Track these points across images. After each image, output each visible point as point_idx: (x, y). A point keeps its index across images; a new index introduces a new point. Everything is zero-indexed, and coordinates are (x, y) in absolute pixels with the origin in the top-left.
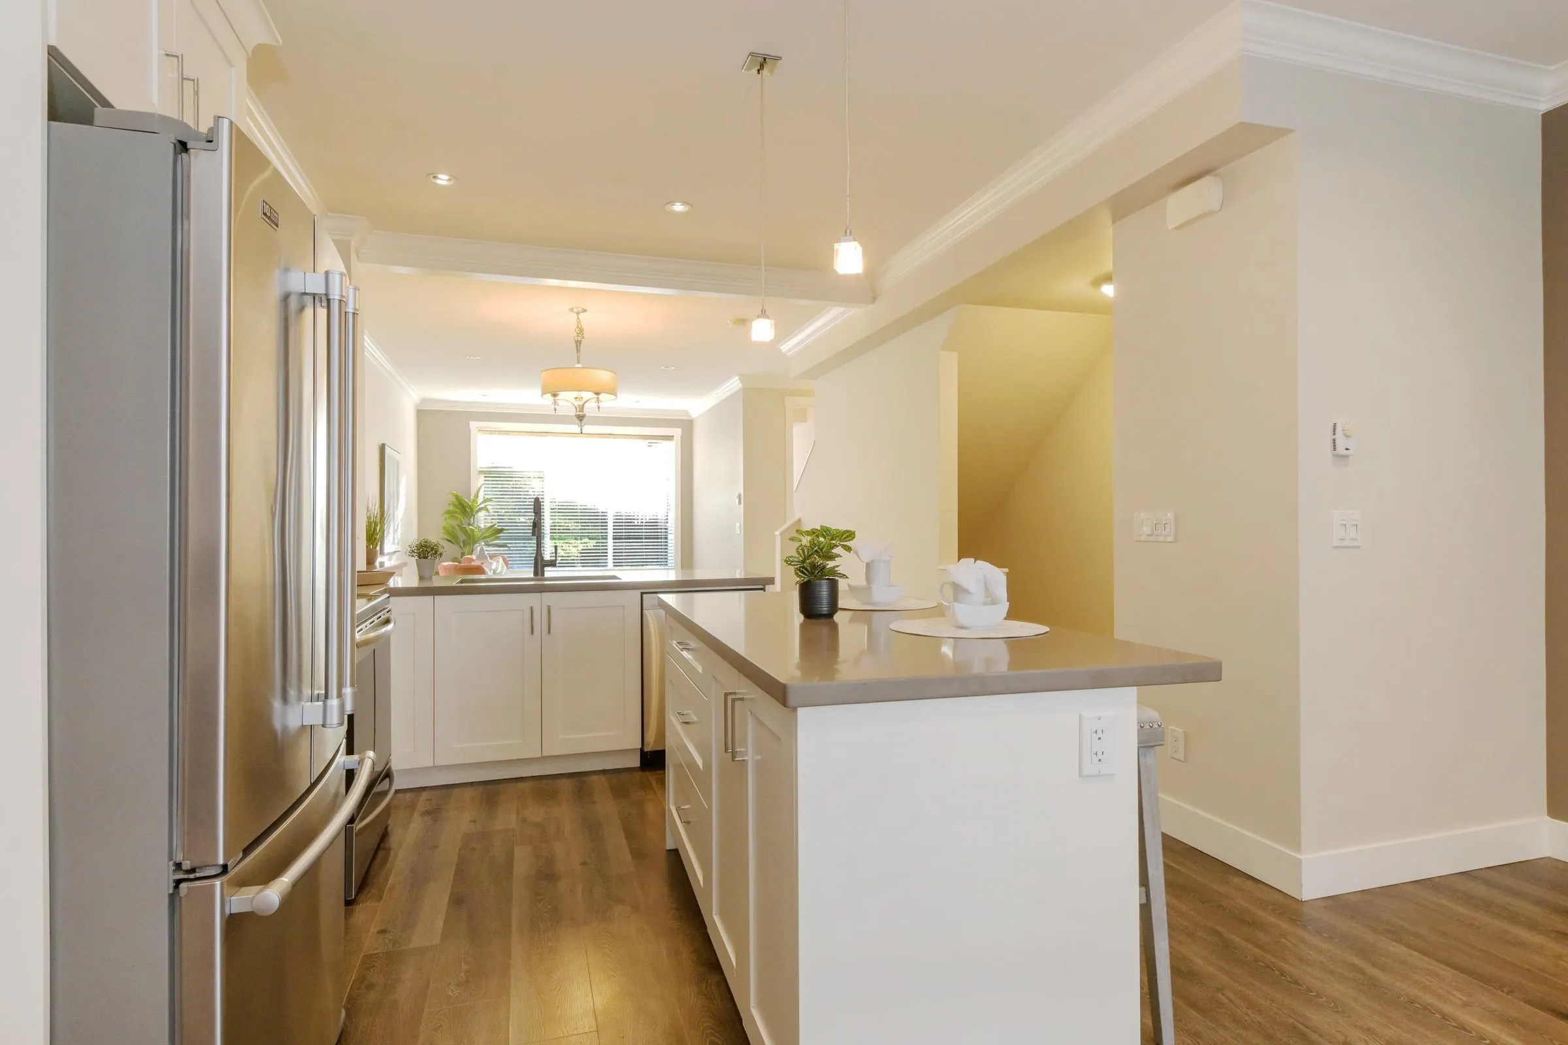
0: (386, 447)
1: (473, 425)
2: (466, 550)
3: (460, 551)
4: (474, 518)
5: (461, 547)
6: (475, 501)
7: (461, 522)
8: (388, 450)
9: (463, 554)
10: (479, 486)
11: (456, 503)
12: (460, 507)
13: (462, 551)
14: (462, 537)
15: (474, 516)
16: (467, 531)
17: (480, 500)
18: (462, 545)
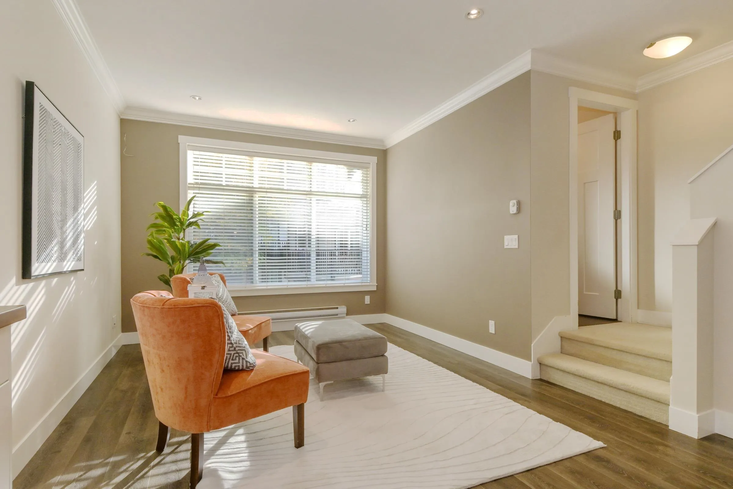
0: (36, 90)
1: (182, 139)
2: (176, 267)
3: (168, 267)
4: (184, 232)
5: (169, 263)
6: (185, 213)
7: (170, 236)
8: (38, 99)
9: (172, 272)
10: (189, 199)
11: (165, 215)
12: (168, 219)
13: (170, 268)
14: (170, 252)
15: (184, 230)
16: (177, 246)
17: (191, 214)
18: (171, 261)
